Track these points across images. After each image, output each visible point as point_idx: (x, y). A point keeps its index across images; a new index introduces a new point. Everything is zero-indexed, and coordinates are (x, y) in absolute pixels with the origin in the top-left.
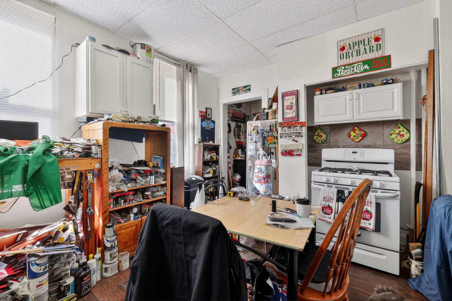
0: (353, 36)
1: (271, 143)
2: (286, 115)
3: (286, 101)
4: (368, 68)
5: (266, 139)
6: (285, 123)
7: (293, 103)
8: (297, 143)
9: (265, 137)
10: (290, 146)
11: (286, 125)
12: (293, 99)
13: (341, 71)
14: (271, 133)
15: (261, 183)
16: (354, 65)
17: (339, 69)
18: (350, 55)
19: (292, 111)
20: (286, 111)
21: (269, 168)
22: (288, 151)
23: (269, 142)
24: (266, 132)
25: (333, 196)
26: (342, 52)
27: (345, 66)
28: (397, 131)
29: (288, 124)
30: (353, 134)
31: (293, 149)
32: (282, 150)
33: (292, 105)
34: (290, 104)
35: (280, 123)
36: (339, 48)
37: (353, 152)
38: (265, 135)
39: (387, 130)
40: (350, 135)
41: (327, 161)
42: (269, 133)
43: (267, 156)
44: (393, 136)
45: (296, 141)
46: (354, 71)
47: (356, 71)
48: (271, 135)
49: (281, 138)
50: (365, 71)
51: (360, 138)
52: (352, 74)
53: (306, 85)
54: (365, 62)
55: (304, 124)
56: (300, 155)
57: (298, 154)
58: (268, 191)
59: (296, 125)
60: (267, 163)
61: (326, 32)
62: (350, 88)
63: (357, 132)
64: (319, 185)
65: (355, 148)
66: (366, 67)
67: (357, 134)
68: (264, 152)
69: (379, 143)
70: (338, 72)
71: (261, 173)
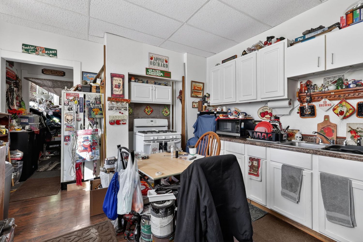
0: (157, 54)
1: (96, 114)
2: (114, 92)
3: (114, 80)
4: (162, 75)
5: (92, 111)
6: (113, 99)
7: (120, 84)
8: (123, 115)
9: (91, 108)
10: (118, 117)
11: (113, 100)
12: (120, 81)
13: (150, 72)
14: (96, 105)
15: (87, 151)
16: (157, 71)
17: (150, 70)
18: (155, 64)
19: (120, 90)
20: (114, 89)
21: (95, 136)
22: (115, 121)
23: (95, 113)
24: (92, 104)
25: (158, 147)
26: (151, 60)
27: (153, 69)
28: (165, 110)
29: (116, 99)
30: (146, 110)
31: (120, 119)
32: (110, 120)
33: (119, 85)
34: (118, 84)
35: (110, 97)
36: (150, 57)
37: (151, 121)
38: (91, 106)
39: (161, 109)
40: (145, 111)
41: (137, 127)
42: (95, 105)
43: (93, 126)
44: (164, 112)
45: (122, 113)
46: (156, 74)
47: (157, 74)
48: (97, 106)
49: (109, 110)
50: (161, 76)
51: (150, 113)
52: (156, 76)
53: (129, 73)
54: (162, 71)
55: (129, 101)
56: (125, 124)
57: (124, 123)
58: (95, 157)
59: (123, 101)
60: (93, 132)
61: (143, 43)
62: (150, 82)
63: (149, 109)
64: (149, 142)
65: (147, 118)
66: (162, 74)
67: (149, 110)
68: (90, 122)
69: (158, 116)
70: (149, 72)
71: (87, 142)
